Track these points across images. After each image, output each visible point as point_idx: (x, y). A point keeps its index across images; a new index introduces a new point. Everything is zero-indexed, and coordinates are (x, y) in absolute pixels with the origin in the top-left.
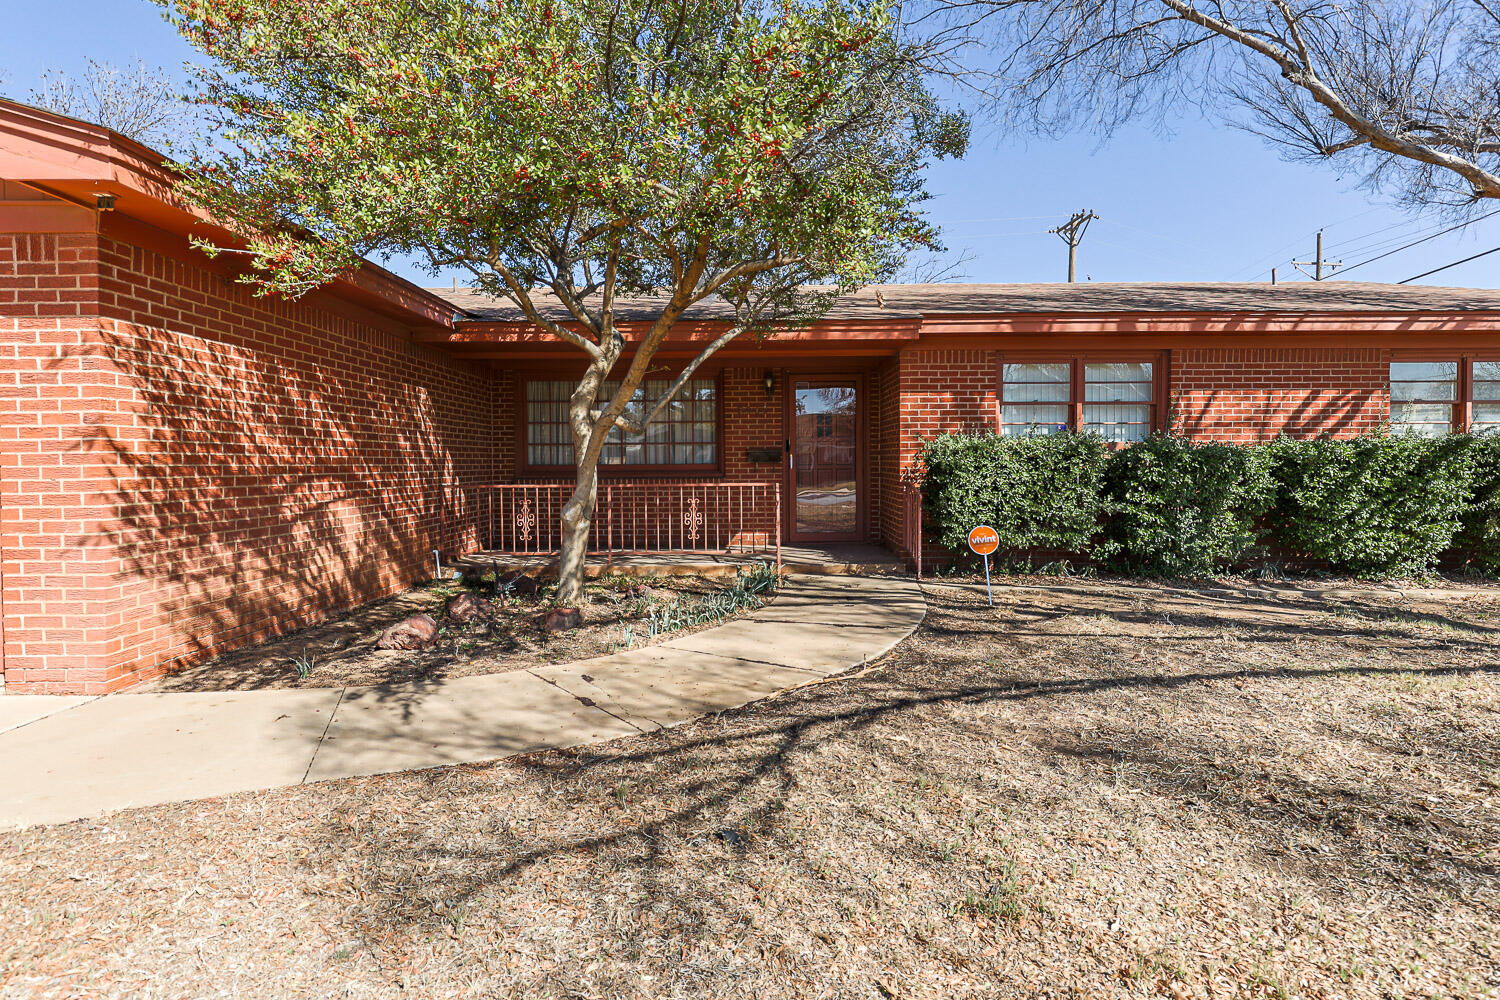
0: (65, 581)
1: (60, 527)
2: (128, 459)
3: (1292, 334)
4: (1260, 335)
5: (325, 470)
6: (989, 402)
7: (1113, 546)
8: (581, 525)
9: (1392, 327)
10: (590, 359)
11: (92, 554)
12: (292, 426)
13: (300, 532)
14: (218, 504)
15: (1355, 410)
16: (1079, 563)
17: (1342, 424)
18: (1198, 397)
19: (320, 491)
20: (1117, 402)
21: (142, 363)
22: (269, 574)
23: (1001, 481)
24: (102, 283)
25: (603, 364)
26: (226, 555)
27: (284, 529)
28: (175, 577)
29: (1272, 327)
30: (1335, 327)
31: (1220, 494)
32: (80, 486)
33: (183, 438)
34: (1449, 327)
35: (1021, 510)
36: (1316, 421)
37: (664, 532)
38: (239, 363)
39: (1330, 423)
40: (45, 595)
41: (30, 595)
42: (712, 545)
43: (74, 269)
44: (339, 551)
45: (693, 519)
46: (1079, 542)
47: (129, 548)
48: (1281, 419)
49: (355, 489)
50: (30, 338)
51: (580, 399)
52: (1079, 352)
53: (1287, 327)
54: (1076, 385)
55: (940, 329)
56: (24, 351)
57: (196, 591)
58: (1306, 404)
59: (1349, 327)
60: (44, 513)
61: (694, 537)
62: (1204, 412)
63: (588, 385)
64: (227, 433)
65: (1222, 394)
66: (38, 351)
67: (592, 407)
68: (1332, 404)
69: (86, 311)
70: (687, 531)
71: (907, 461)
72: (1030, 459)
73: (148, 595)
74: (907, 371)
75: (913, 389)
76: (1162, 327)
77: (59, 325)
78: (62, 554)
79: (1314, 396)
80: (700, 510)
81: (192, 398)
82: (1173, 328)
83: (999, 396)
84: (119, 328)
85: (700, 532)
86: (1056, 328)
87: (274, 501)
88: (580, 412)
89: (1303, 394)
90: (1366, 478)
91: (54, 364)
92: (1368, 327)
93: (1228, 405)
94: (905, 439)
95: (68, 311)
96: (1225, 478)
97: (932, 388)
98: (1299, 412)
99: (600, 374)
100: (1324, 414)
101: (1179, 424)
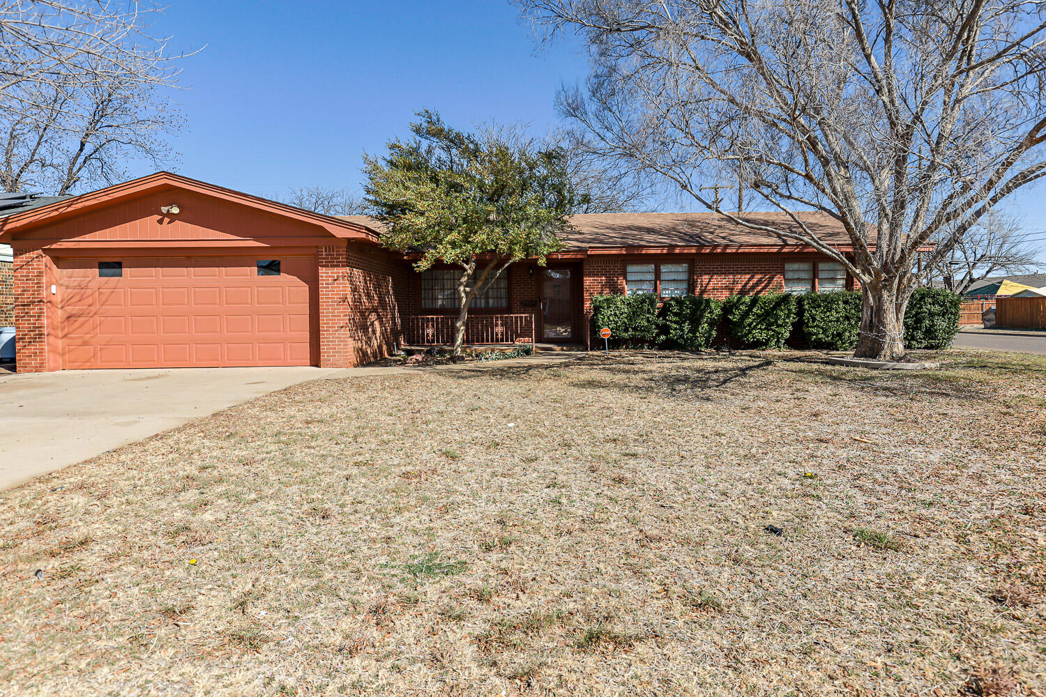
0: (337, 338)
1: (336, 323)
2: (349, 306)
3: (736, 254)
4: (723, 254)
5: (374, 310)
6: (621, 280)
7: (663, 337)
8: (462, 328)
9: (775, 250)
10: (465, 270)
11: (344, 331)
12: (368, 294)
14: (359, 319)
15: (769, 283)
16: (652, 345)
17: (764, 288)
18: (706, 278)
19: (373, 316)
20: (675, 280)
21: (350, 280)
22: (366, 343)
23: (618, 312)
24: (347, 259)
25: (469, 272)
26: (360, 335)
28: (355, 340)
29: (728, 251)
30: (753, 250)
31: (702, 316)
32: (341, 312)
33: (355, 299)
35: (625, 323)
36: (753, 288)
37: (487, 336)
39: (759, 288)
40: (332, 341)
41: (328, 342)
42: (507, 341)
43: (340, 255)
44: (376, 337)
45: (499, 329)
46: (648, 336)
47: (350, 330)
48: (740, 286)
49: (378, 315)
50: (328, 273)
51: (461, 284)
52: (658, 260)
53: (734, 251)
54: (657, 274)
55: (598, 252)
56: (326, 277)
58: (749, 280)
59: (758, 251)
60: (332, 320)
61: (499, 336)
62: (708, 284)
63: (464, 279)
64: (360, 298)
65: (715, 277)
66: (330, 277)
67: (466, 286)
68: (760, 281)
69: (343, 266)
70: (497, 335)
71: (587, 305)
72: (628, 304)
73: (352, 344)
74: (587, 269)
75: (589, 275)
76: (686, 251)
77: (335, 270)
78: (336, 331)
79: (752, 277)
80: (502, 325)
82: (689, 251)
83: (625, 278)
84: (352, 270)
85: (502, 335)
86: (644, 252)
88: (462, 288)
89: (748, 276)
90: (755, 310)
91: (335, 280)
92: (766, 251)
93: (718, 281)
94: (586, 296)
95: (338, 266)
96: (704, 310)
97: (597, 275)
98: (746, 284)
99: (468, 275)
100: (757, 284)
101: (698, 290)
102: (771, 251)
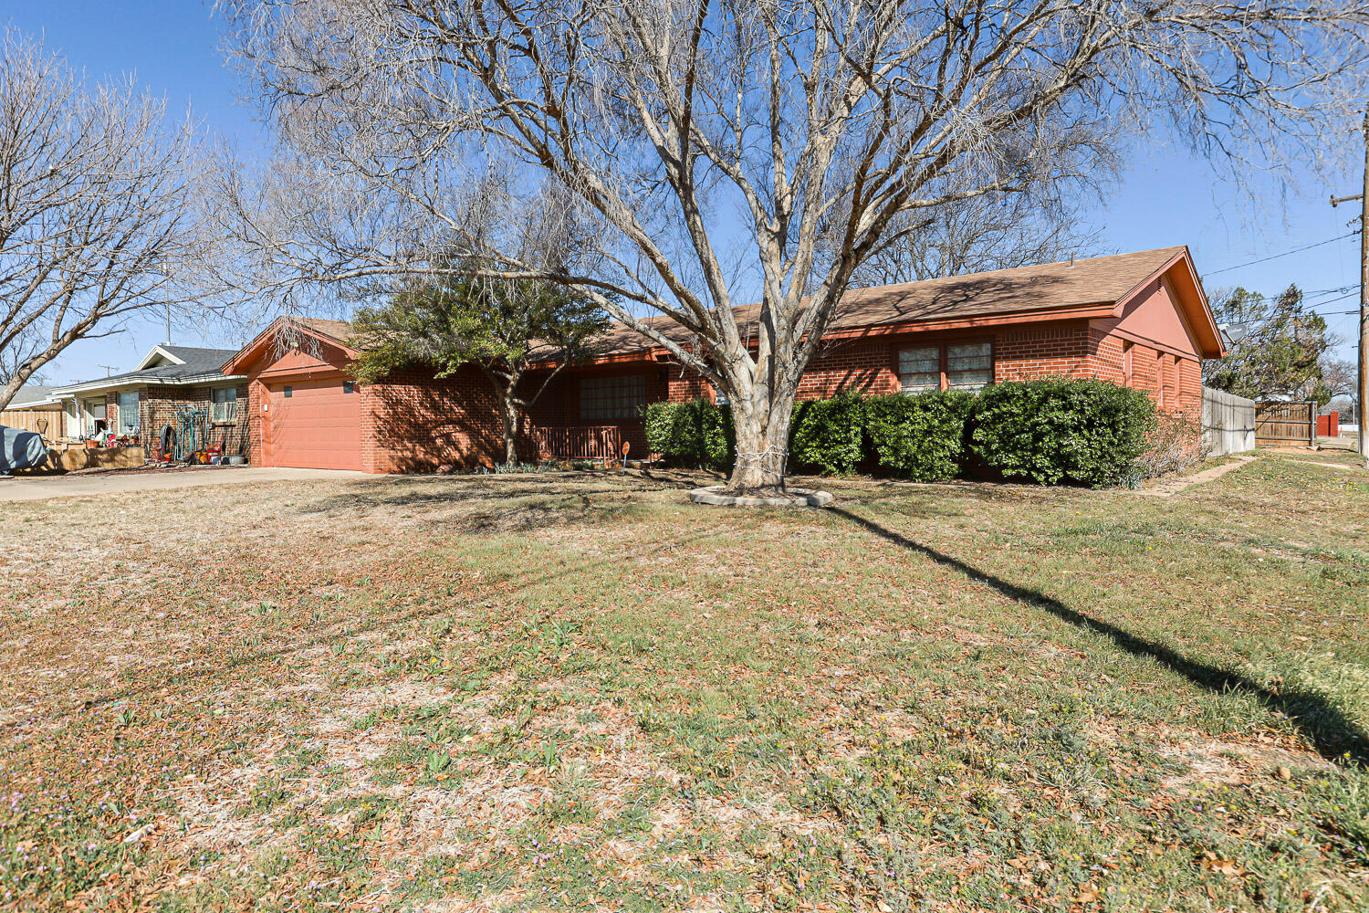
0: (369, 447)
1: (368, 434)
2: (380, 419)
5: (450, 421)
6: (703, 384)
9: (859, 334)
10: (509, 381)
11: (368, 440)
12: (435, 407)
13: (439, 442)
14: (407, 430)
17: (865, 389)
19: (448, 429)
21: (384, 395)
22: (426, 453)
26: (409, 445)
27: (433, 440)
28: (393, 449)
32: (366, 425)
33: (395, 413)
34: (887, 332)
36: (851, 388)
38: (414, 390)
39: (860, 388)
41: (364, 450)
44: (457, 449)
47: (380, 440)
49: (464, 428)
51: (505, 395)
57: (400, 454)
63: (509, 390)
64: (410, 410)
69: (371, 384)
73: (385, 453)
74: (671, 371)
75: (674, 380)
79: (850, 374)
81: (399, 402)
84: (378, 387)
87: (429, 431)
89: (844, 373)
92: (846, 336)
97: (681, 379)
99: (512, 386)
100: (856, 383)
102: (853, 335)
